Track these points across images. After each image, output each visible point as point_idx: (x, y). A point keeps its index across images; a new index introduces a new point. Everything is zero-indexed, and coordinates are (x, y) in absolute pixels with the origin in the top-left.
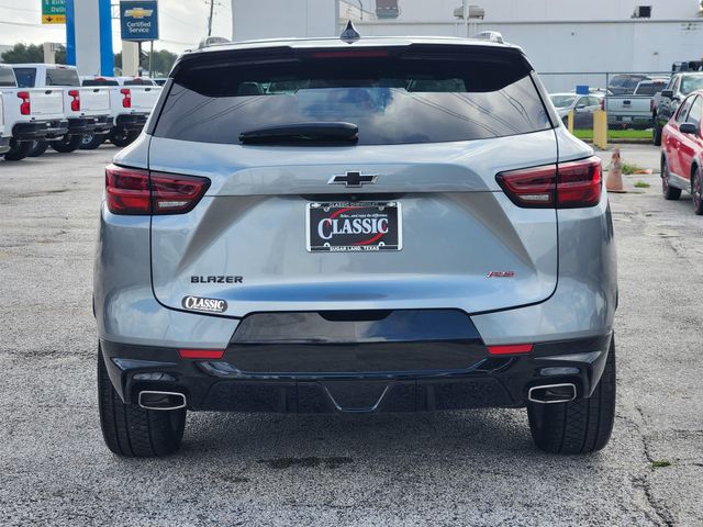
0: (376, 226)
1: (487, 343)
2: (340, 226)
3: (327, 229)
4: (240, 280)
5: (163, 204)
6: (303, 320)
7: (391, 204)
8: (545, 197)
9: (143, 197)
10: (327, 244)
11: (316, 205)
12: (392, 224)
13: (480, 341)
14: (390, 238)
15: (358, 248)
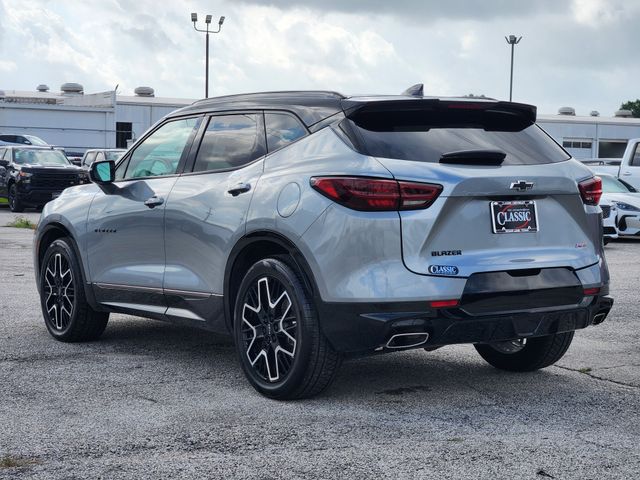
0: (524, 217)
1: (584, 286)
2: (508, 217)
3: (502, 219)
4: (459, 253)
5: (406, 203)
6: (499, 277)
7: (531, 202)
9: (392, 199)
10: (504, 228)
11: (496, 203)
12: (532, 215)
13: (581, 286)
14: (533, 223)
15: (518, 230)
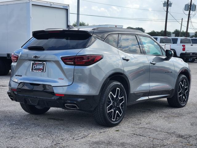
0: (41, 67)
1: (55, 93)
2: (36, 67)
3: (34, 67)
4: (21, 76)
7: (44, 63)
8: (73, 63)
10: (34, 70)
11: (33, 62)
12: (44, 67)
13: (54, 92)
14: (43, 70)
15: (38, 71)
